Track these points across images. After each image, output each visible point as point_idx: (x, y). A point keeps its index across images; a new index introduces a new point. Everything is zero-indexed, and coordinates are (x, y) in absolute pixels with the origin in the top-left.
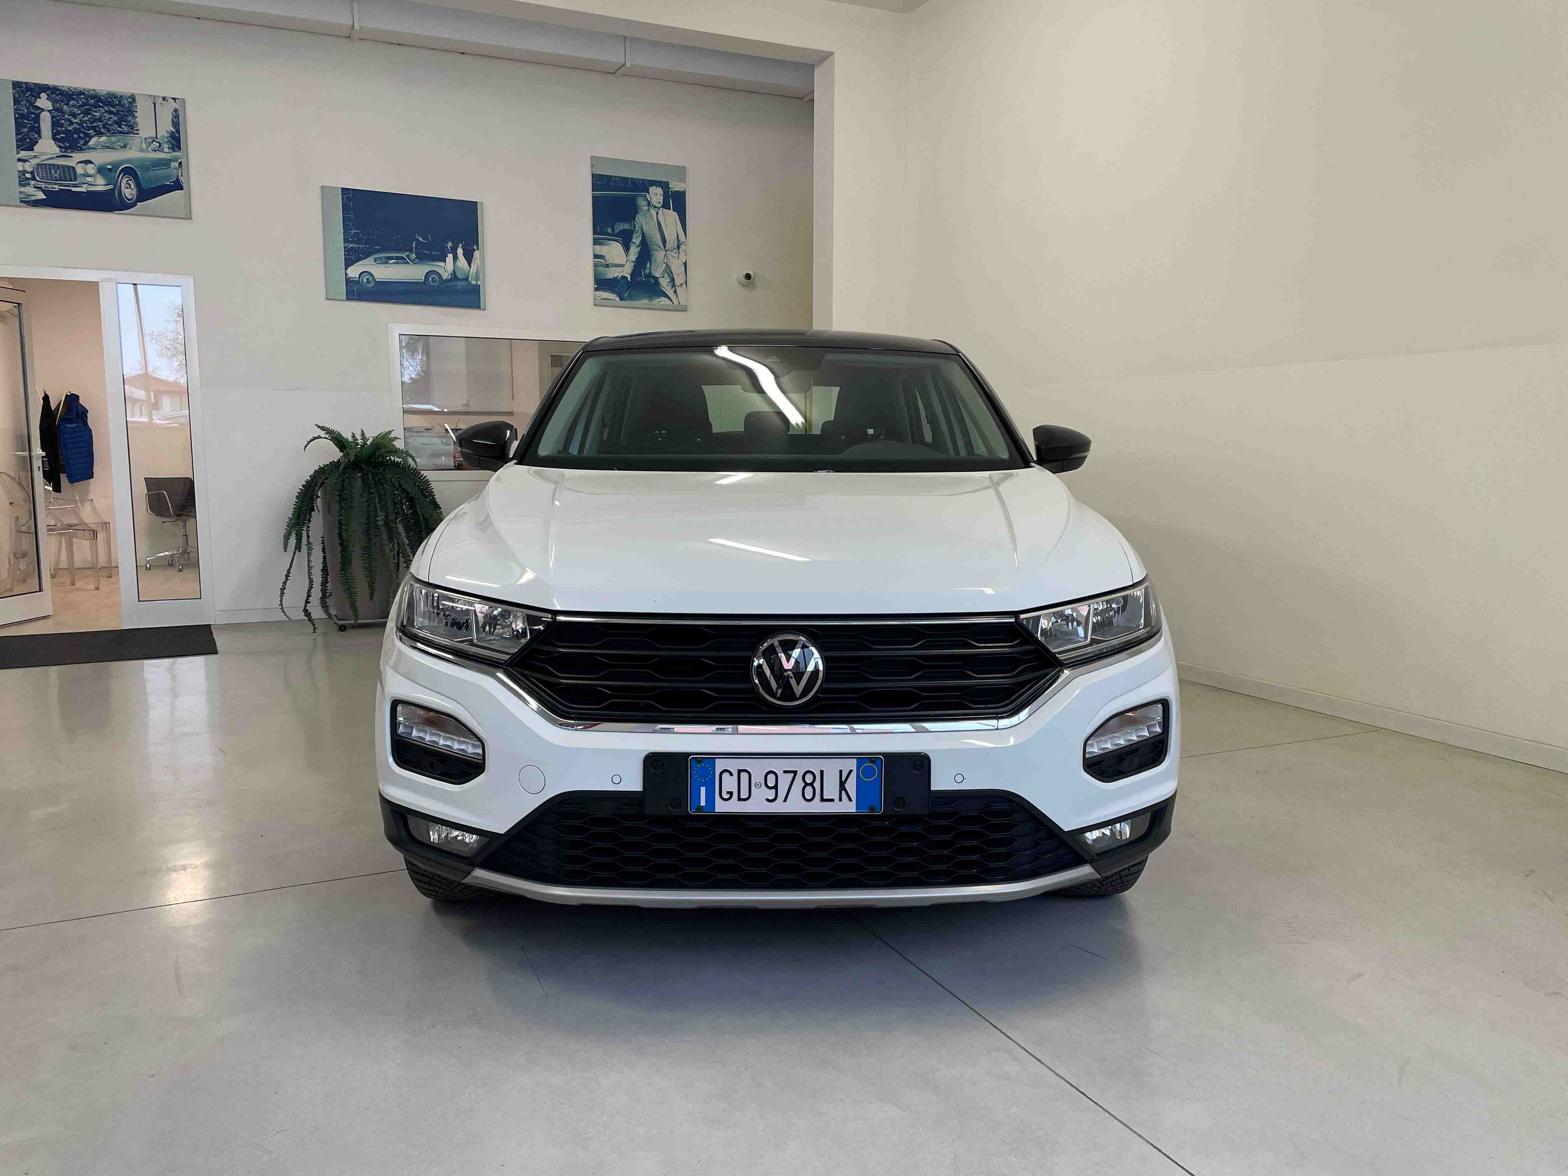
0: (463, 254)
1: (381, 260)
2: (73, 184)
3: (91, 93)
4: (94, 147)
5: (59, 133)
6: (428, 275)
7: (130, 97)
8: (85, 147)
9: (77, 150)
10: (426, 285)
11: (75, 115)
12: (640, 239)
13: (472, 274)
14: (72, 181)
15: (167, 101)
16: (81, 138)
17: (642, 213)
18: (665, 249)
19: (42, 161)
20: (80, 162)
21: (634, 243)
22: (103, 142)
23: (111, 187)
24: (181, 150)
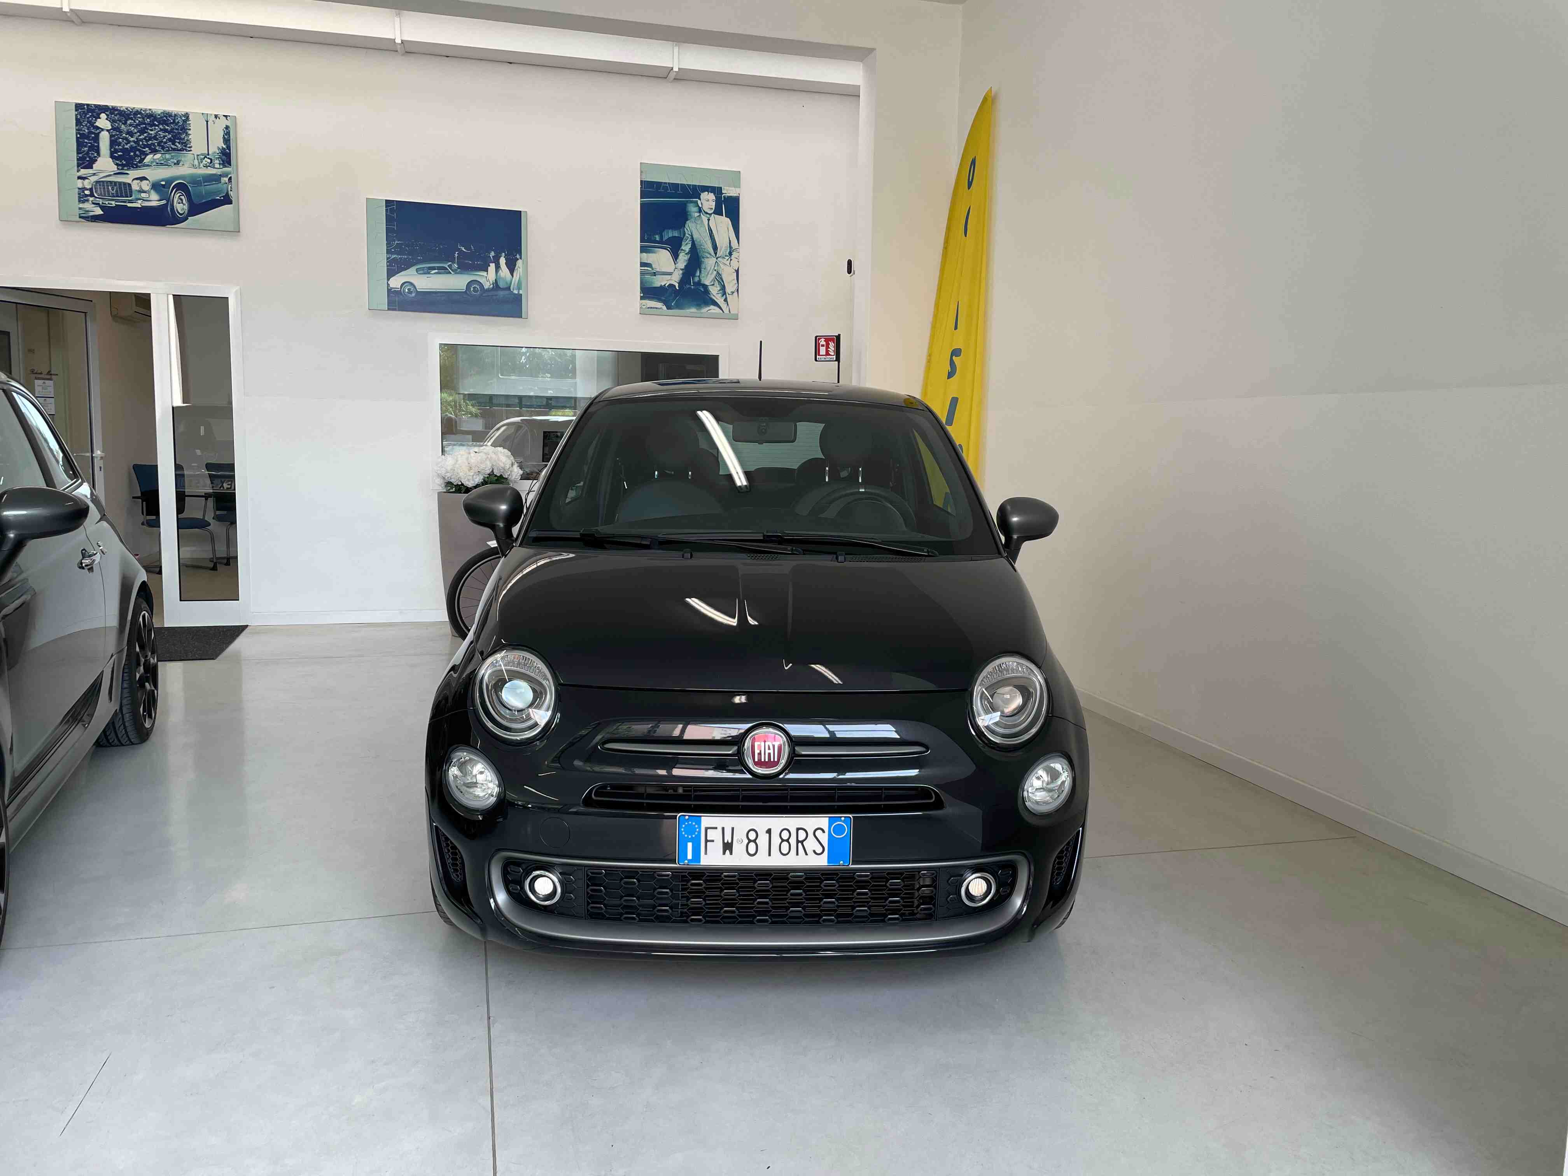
0: (506, 264)
1: (423, 270)
2: (129, 200)
3: (148, 112)
4: (150, 164)
5: (116, 151)
6: (469, 285)
7: (184, 116)
8: (141, 164)
9: (134, 168)
10: (468, 295)
11: (131, 134)
12: (689, 246)
13: (514, 284)
14: (128, 197)
15: (219, 118)
16: (138, 156)
17: (693, 220)
18: (716, 256)
19: (100, 179)
20: (137, 179)
21: (682, 250)
22: (158, 159)
23: (164, 202)
24: (231, 166)
